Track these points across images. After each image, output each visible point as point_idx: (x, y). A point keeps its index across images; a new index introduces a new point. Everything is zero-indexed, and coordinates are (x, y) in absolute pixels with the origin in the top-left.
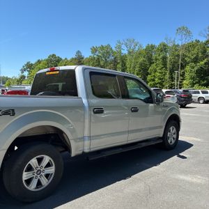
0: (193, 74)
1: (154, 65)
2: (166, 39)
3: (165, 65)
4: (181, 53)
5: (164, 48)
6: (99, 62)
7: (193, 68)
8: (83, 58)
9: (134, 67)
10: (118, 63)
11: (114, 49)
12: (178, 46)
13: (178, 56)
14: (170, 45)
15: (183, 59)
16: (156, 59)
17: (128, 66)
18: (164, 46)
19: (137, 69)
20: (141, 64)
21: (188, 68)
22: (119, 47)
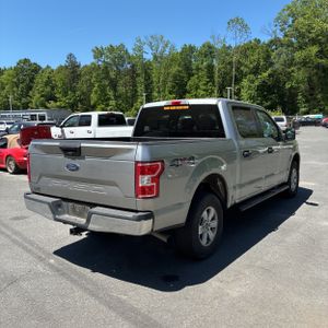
0: (253, 92)
1: (194, 78)
2: (213, 37)
3: (211, 77)
4: (234, 59)
5: (209, 51)
6: (108, 73)
7: (252, 82)
8: (78, 66)
9: (165, 82)
10: (138, 75)
11: (131, 52)
12: (230, 47)
13: (230, 63)
14: (219, 46)
15: (238, 69)
16: (198, 69)
17: (154, 79)
18: (210, 47)
19: (169, 84)
20: (175, 77)
21: (245, 82)
22: (140, 49)
